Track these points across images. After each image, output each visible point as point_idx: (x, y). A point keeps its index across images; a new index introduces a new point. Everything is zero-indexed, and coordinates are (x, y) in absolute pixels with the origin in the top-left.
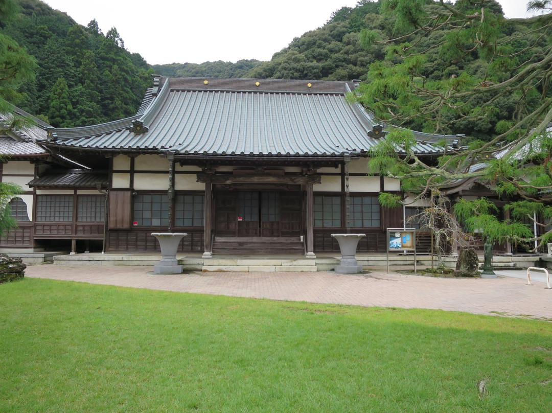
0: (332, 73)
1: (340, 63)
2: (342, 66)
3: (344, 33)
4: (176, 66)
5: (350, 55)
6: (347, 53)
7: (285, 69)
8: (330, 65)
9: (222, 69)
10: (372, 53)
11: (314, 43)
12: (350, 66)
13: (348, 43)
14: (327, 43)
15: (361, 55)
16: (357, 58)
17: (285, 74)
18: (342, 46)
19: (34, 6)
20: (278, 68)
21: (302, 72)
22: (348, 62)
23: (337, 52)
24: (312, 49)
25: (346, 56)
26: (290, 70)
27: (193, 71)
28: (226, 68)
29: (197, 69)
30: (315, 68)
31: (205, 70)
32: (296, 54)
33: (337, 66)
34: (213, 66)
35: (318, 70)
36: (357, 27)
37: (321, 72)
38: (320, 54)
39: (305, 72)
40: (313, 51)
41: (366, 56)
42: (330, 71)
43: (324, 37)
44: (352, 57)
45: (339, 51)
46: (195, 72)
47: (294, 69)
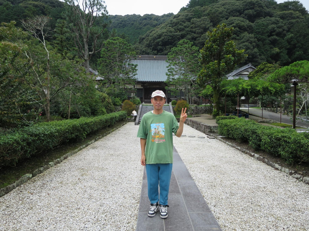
0: (185, 37)
1: (189, 33)
2: (190, 34)
3: (191, 18)
4: (111, 17)
5: (193, 29)
6: (192, 28)
7: (166, 35)
8: (184, 33)
9: (135, 20)
10: (202, 29)
11: (179, 23)
12: (193, 34)
13: (193, 23)
14: (184, 23)
15: (197, 29)
16: (196, 30)
17: (166, 38)
18: (190, 24)
19: (55, 2)
20: (163, 34)
21: (173, 37)
22: (192, 32)
23: (188, 27)
24: (177, 26)
25: (191, 29)
26: (168, 36)
27: (120, 20)
28: (137, 19)
29: (122, 19)
30: (178, 35)
31: (127, 20)
32: (170, 29)
33: (187, 34)
34: (130, 18)
35: (179, 36)
36: (197, 15)
37: (180, 36)
38: (181, 28)
39: (174, 37)
40: (178, 27)
41: (199, 29)
42: (185, 36)
43: (182, 20)
44: (194, 30)
45: (189, 27)
46: (121, 21)
47: (169, 35)
